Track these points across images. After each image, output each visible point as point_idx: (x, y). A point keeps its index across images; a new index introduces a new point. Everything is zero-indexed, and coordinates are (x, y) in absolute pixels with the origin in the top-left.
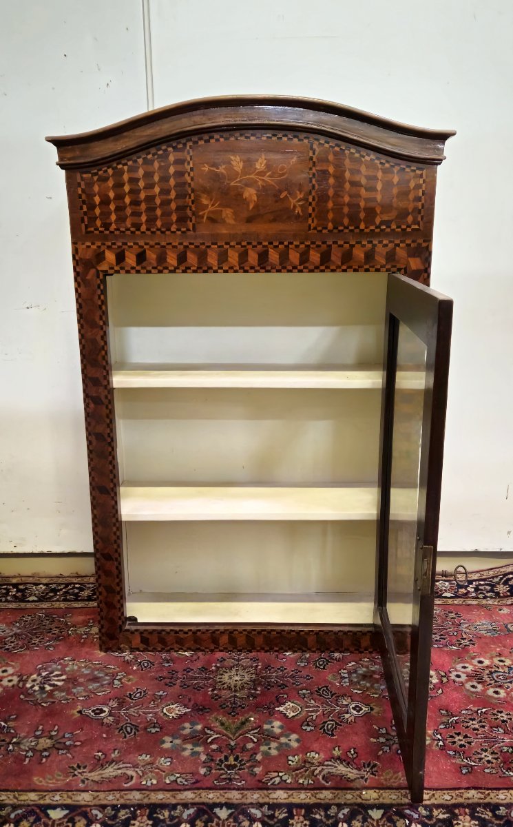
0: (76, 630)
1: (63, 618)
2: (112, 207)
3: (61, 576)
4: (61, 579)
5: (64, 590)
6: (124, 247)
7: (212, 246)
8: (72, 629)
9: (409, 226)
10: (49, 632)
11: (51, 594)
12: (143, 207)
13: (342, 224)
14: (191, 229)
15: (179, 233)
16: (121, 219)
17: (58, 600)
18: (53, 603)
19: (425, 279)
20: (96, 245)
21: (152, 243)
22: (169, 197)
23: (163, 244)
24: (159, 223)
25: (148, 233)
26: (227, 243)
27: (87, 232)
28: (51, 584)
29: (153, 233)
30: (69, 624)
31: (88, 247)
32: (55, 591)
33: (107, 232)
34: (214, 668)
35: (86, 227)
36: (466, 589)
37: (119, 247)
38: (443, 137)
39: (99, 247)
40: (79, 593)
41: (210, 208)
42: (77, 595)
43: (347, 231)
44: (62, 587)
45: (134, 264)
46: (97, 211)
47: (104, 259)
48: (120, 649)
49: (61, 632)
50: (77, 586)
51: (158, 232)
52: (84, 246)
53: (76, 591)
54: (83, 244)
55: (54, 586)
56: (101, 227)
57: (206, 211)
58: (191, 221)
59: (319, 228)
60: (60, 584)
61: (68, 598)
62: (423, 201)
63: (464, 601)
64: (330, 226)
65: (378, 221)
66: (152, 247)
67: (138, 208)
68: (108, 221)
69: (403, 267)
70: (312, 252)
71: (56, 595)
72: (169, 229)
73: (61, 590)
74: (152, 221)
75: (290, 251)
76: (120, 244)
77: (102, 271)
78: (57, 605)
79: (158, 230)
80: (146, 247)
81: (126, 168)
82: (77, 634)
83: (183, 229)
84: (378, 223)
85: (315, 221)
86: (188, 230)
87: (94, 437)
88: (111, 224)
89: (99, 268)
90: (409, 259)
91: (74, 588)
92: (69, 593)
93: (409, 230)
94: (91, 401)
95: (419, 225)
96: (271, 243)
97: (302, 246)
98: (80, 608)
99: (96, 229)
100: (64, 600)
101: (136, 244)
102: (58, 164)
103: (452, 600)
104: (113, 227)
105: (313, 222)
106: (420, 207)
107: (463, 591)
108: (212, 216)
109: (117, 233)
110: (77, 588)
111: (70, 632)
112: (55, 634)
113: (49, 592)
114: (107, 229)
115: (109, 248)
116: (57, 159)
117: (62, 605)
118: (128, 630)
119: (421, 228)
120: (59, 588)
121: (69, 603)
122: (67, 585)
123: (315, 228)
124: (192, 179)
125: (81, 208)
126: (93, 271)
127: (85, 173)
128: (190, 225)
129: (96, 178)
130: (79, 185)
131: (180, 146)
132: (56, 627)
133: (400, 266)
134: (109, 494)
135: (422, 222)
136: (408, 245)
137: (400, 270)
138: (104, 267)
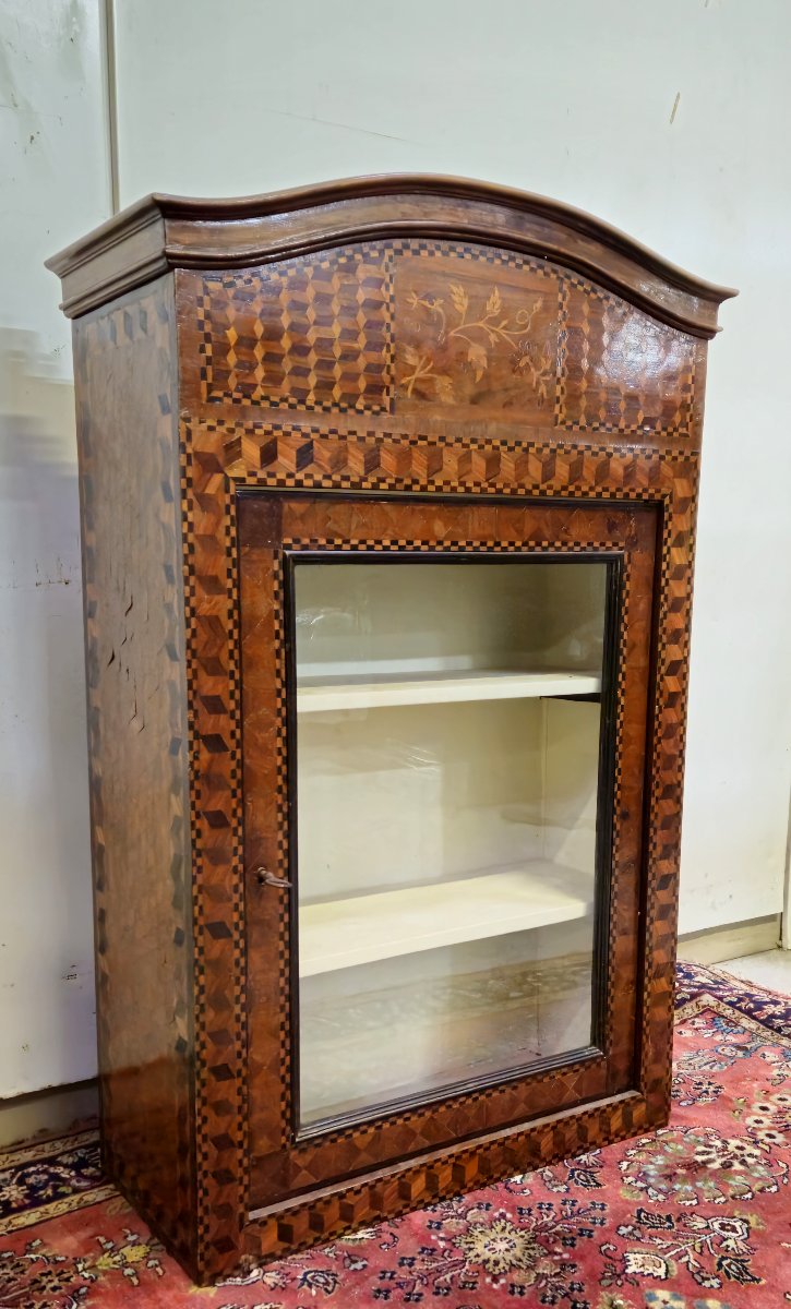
0: (94, 1265)
1: (28, 1251)
2: (259, 352)
6: (276, 433)
7: (420, 442)
8: (80, 1266)
9: (676, 430)
12: (313, 358)
13: (598, 419)
14: (388, 409)
15: (367, 413)
16: (273, 379)
19: (692, 512)
20: (226, 425)
21: (324, 430)
22: (356, 345)
23: (343, 432)
24: (337, 393)
25: (318, 409)
26: (442, 439)
27: (211, 400)
29: (326, 409)
30: (60, 1259)
31: (211, 429)
33: (246, 402)
34: (442, 1244)
35: (210, 388)
37: (268, 433)
38: (714, 297)
39: (231, 431)
41: (419, 374)
43: (603, 430)
45: (293, 469)
46: (232, 359)
47: (239, 454)
48: (238, 1267)
49: (69, 1281)
51: (335, 410)
52: (204, 426)
54: (201, 422)
56: (237, 390)
57: (413, 377)
58: (388, 394)
59: (569, 423)
62: (692, 393)
64: (583, 422)
65: (641, 419)
66: (324, 436)
67: (303, 360)
68: (249, 381)
69: (669, 492)
70: (558, 462)
72: (352, 406)
74: (326, 386)
75: (530, 457)
76: (269, 428)
77: (235, 479)
79: (336, 405)
80: (313, 436)
81: (285, 281)
83: (376, 408)
84: (641, 421)
85: (564, 410)
86: (383, 409)
87: (206, 822)
88: (254, 386)
89: (231, 474)
90: (675, 480)
93: (675, 434)
94: (202, 746)
95: (688, 430)
96: (504, 443)
97: (546, 451)
99: (226, 395)
101: (297, 429)
102: (163, 254)
104: (259, 392)
105: (561, 411)
106: (689, 402)
108: (421, 387)
109: (265, 404)
114: (247, 396)
115: (250, 432)
116: (161, 243)
118: (255, 1221)
119: (691, 435)
123: (563, 423)
124: (393, 317)
125: (202, 350)
126: (217, 479)
127: (212, 279)
128: (386, 400)
129: (231, 292)
130: (200, 302)
131: (374, 254)
133: (664, 490)
134: (231, 936)
135: (690, 424)
136: (675, 459)
137: (664, 496)
138: (238, 471)
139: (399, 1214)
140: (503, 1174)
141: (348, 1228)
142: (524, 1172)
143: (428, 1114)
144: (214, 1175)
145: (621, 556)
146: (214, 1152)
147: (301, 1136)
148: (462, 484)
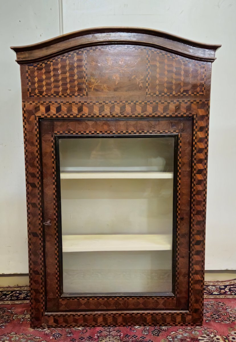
0: (17, 317)
1: (10, 309)
2: (44, 83)
3: (9, 287)
4: (9, 288)
5: (10, 295)
6: (50, 104)
7: (96, 103)
8: (15, 316)
9: (198, 93)
10: (2, 318)
11: (4, 297)
12: (60, 83)
13: (163, 92)
14: (85, 95)
15: (79, 96)
16: (49, 89)
17: (7, 300)
18: (5, 302)
19: (206, 120)
20: (35, 102)
21: (64, 102)
22: (74, 78)
23: (71, 102)
24: (68, 91)
25: (63, 96)
26: (104, 102)
27: (31, 96)
28: (4, 291)
29: (65, 96)
30: (13, 313)
31: (31, 104)
32: (5, 295)
33: (41, 96)
34: (96, 337)
35: (30, 93)
36: (225, 290)
37: (47, 104)
38: (214, 48)
39: (36, 104)
40: (19, 296)
41: (95, 84)
42: (17, 297)
43: (166, 95)
44: (10, 292)
45: (55, 113)
46: (36, 85)
47: (39, 110)
48: (42, 326)
49: (9, 318)
50: (17, 292)
51: (68, 96)
52: (29, 103)
53: (17, 295)
54: (28, 102)
55: (5, 292)
56: (38, 93)
57: (93, 85)
58: (85, 90)
59: (152, 94)
60: (8, 291)
61: (13, 298)
62: (205, 80)
63: (225, 296)
64: (157, 93)
65: (182, 90)
66: (64, 104)
67: (58, 83)
68: (42, 91)
69: (195, 114)
70: (148, 106)
71: (6, 297)
72: (74, 95)
73: (9, 294)
74: (65, 90)
75: (137, 105)
76: (48, 102)
77: (38, 116)
78: (6, 302)
79: (68, 95)
80: (61, 104)
81: (52, 63)
82: (18, 319)
83: (82, 95)
84: (182, 91)
85: (150, 90)
87: (31, 205)
88: (43, 92)
89: (37, 115)
90: (198, 110)
91: (16, 293)
92: (13, 296)
93: (198, 95)
94: (29, 186)
95: (203, 93)
96: (127, 102)
97: (143, 103)
98: (19, 304)
99: (35, 95)
100: (10, 300)
101: (56, 102)
102: (16, 61)
103: (219, 296)
104: (44, 93)
105: (148, 91)
106: (203, 83)
107: (223, 291)
108: (96, 88)
109: (46, 96)
110: (18, 293)
111: (14, 318)
112: (5, 319)
113: (2, 296)
114: (41, 94)
115: (42, 104)
116: (16, 59)
117: (9, 302)
118: (46, 315)
119: (204, 94)
120: (8, 293)
121: (13, 301)
122: (12, 292)
123: (150, 94)
124: (86, 69)
125: (28, 84)
126: (33, 117)
127: (31, 66)
128: (85, 93)
129: (36, 68)
130: (27, 72)
131: (80, 52)
132: (6, 315)
133: (193, 113)
134: (39, 237)
135: (204, 91)
136: (198, 103)
137: (193, 115)
138: (39, 114)
139: (94, 326)
140: (132, 324)
141: (77, 325)
142: (140, 326)
143: (106, 299)
144: (34, 299)
145: (178, 135)
146: (34, 293)
147: (63, 296)
148: (111, 115)
